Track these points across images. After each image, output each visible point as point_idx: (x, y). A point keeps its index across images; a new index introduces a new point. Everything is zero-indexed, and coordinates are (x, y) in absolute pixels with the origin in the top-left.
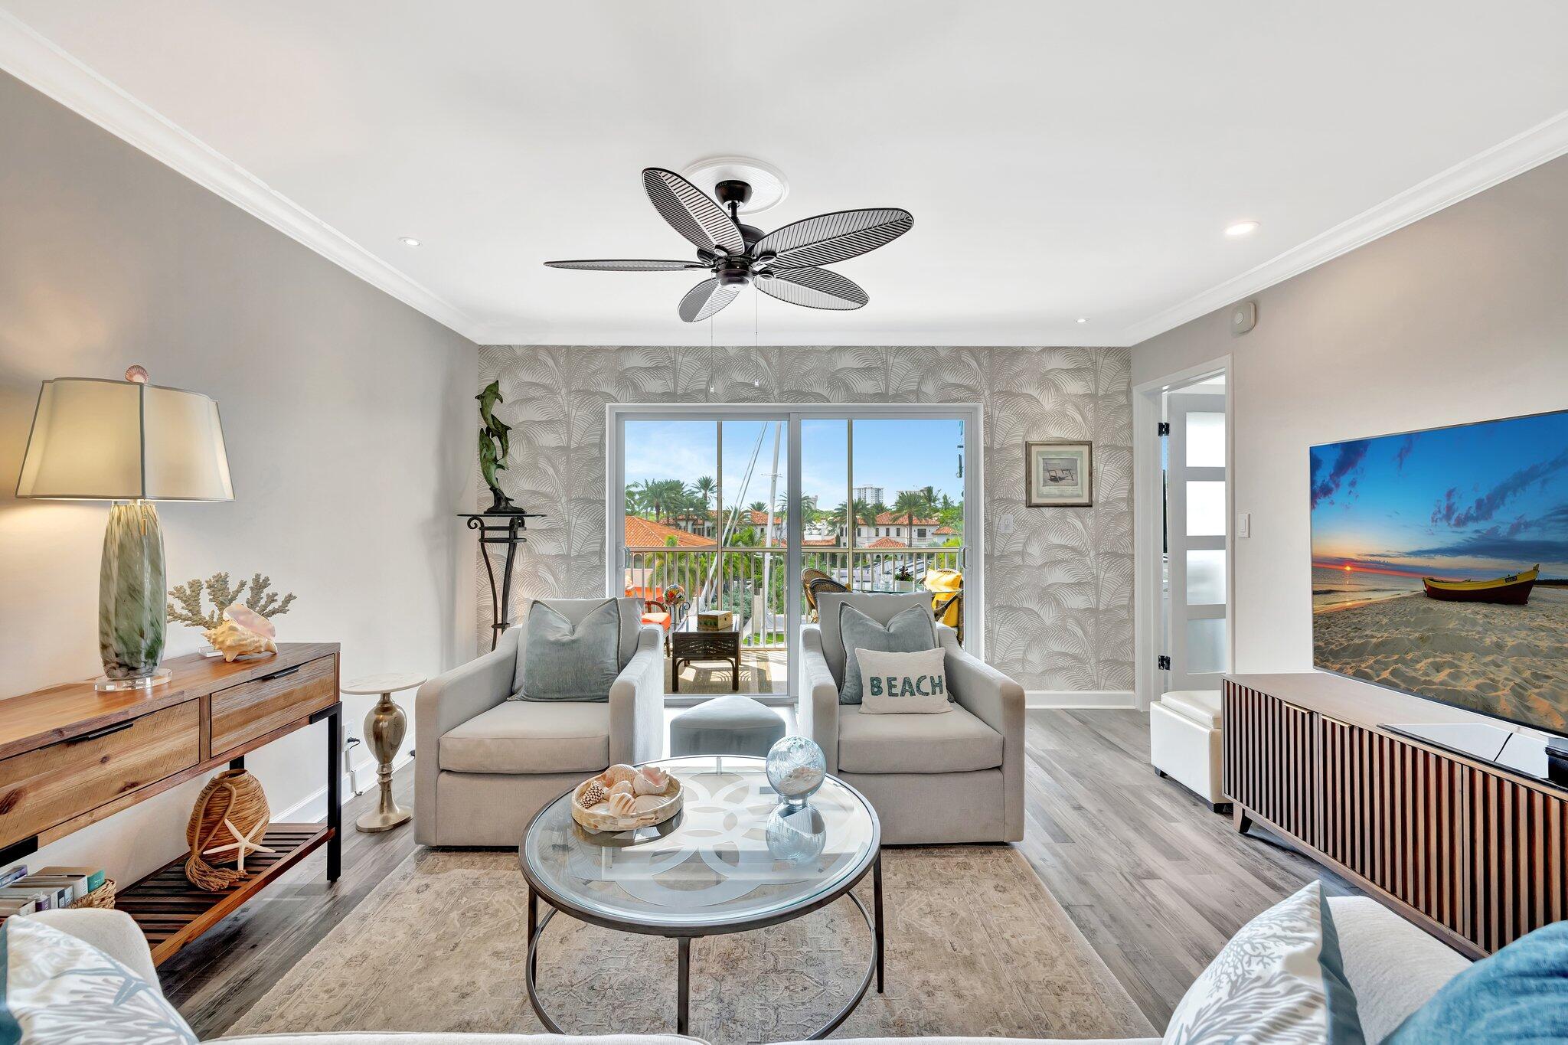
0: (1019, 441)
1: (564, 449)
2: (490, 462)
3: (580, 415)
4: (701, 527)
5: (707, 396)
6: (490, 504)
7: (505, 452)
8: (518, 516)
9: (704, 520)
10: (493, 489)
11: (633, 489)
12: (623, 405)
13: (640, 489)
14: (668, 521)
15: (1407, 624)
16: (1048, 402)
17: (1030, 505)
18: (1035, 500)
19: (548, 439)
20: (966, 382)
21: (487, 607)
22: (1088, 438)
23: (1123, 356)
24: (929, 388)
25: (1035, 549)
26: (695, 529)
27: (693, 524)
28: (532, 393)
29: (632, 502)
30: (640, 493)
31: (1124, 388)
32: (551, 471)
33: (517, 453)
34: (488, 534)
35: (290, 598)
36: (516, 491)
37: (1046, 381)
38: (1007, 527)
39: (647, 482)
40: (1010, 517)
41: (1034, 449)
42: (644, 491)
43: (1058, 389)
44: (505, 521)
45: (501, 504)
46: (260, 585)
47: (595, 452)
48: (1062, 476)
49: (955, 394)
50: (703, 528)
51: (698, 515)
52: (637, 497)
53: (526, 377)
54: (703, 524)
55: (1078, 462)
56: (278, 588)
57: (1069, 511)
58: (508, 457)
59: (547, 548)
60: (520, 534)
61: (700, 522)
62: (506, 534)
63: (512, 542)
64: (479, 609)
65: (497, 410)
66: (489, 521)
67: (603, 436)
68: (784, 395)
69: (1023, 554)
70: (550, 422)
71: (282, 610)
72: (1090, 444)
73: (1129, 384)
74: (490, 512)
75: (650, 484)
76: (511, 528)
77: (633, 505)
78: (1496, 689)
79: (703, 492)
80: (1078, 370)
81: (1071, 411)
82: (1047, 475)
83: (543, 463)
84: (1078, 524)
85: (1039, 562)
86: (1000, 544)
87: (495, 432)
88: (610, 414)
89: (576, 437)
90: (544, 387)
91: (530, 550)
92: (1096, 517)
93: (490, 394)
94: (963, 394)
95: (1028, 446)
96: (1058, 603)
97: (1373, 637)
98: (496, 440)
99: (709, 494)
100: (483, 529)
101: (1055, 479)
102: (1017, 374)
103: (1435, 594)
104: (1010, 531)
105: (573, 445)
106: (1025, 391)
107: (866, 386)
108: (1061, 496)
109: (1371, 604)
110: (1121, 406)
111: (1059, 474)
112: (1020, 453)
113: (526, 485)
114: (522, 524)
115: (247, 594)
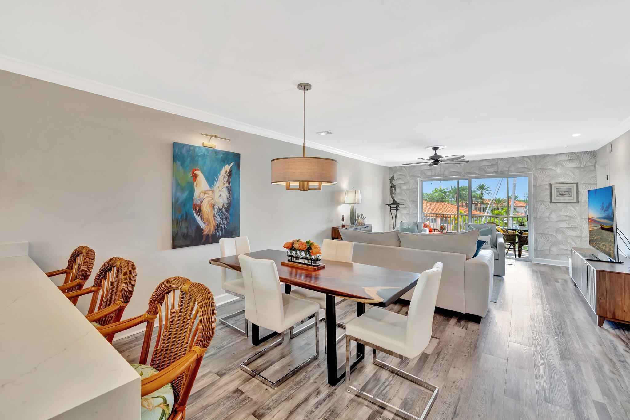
0: (547, 183)
1: (408, 189)
2: (392, 193)
3: (411, 181)
4: (480, 207)
5: (443, 175)
6: (392, 202)
7: (395, 191)
8: (398, 205)
9: (481, 204)
10: (393, 199)
11: (445, 190)
12: (422, 178)
13: (448, 190)
14: (462, 204)
15: (599, 235)
16: (559, 170)
17: (551, 202)
18: (553, 201)
19: (404, 187)
20: (526, 166)
21: (391, 224)
22: (577, 181)
23: (593, 154)
24: (512, 169)
25: (554, 217)
26: (476, 208)
27: (475, 206)
28: (401, 177)
29: (445, 196)
30: (449, 192)
31: (593, 164)
32: (405, 194)
33: (398, 190)
34: (392, 208)
35: (365, 217)
36: (398, 199)
37: (557, 164)
38: (542, 209)
39: (452, 187)
40: (543, 206)
41: (553, 186)
42: (451, 191)
43: (563, 166)
44: (395, 206)
45: (394, 202)
46: (362, 215)
47: (415, 190)
48: (565, 193)
49: (522, 170)
50: (481, 208)
51: (477, 202)
52: (447, 194)
53: (399, 173)
54: (481, 206)
55: (572, 189)
56: (364, 216)
57: (568, 205)
58: (396, 192)
59: (404, 212)
60: (398, 209)
61: (479, 205)
62: (395, 208)
63: (397, 210)
64: (390, 225)
65: (393, 182)
66: (392, 206)
67: (417, 186)
68: (465, 174)
69: (549, 217)
70: (405, 183)
71: (364, 219)
72: (577, 184)
73: (596, 163)
74: (392, 204)
75: (453, 188)
76: (396, 207)
77: (445, 197)
78: (611, 251)
79: (481, 191)
80: (572, 159)
81: (569, 173)
82: (558, 193)
83: (403, 193)
84: (572, 209)
85: (556, 220)
86: (539, 215)
87: (393, 186)
88: (419, 181)
89: (411, 186)
90: (404, 175)
91: (400, 212)
92: (580, 206)
93: (392, 179)
94: (525, 170)
95: (551, 185)
96: (564, 233)
97: (594, 238)
98: (393, 188)
99: (484, 192)
100: (391, 207)
101: (562, 195)
102: (546, 163)
103: (603, 228)
104: (544, 210)
105: (410, 188)
106: (549, 168)
107: (491, 170)
108: (564, 200)
109: (594, 230)
110: (592, 170)
111: (564, 193)
112: (548, 187)
113: (400, 198)
114: (399, 206)
115: (360, 216)
